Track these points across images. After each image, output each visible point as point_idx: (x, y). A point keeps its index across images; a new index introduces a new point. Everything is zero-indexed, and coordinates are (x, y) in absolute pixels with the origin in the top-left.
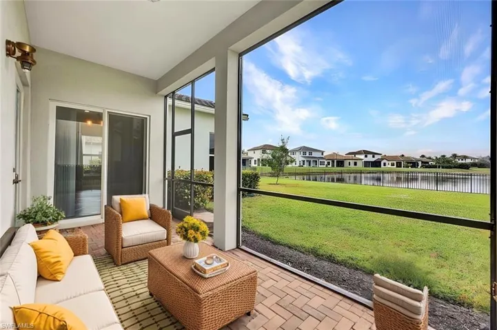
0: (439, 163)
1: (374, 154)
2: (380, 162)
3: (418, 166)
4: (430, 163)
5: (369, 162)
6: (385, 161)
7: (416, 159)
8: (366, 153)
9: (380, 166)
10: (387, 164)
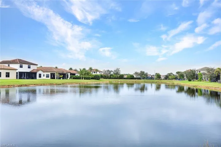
0: (82, 75)
1: (29, 64)
2: (35, 73)
3: (68, 77)
4: (76, 74)
5: (24, 73)
6: (40, 72)
7: (66, 70)
8: (21, 63)
9: (35, 78)
10: (42, 76)
